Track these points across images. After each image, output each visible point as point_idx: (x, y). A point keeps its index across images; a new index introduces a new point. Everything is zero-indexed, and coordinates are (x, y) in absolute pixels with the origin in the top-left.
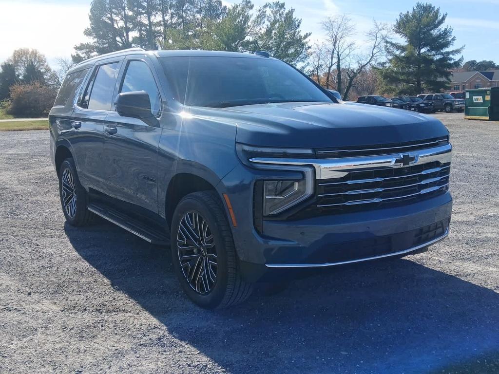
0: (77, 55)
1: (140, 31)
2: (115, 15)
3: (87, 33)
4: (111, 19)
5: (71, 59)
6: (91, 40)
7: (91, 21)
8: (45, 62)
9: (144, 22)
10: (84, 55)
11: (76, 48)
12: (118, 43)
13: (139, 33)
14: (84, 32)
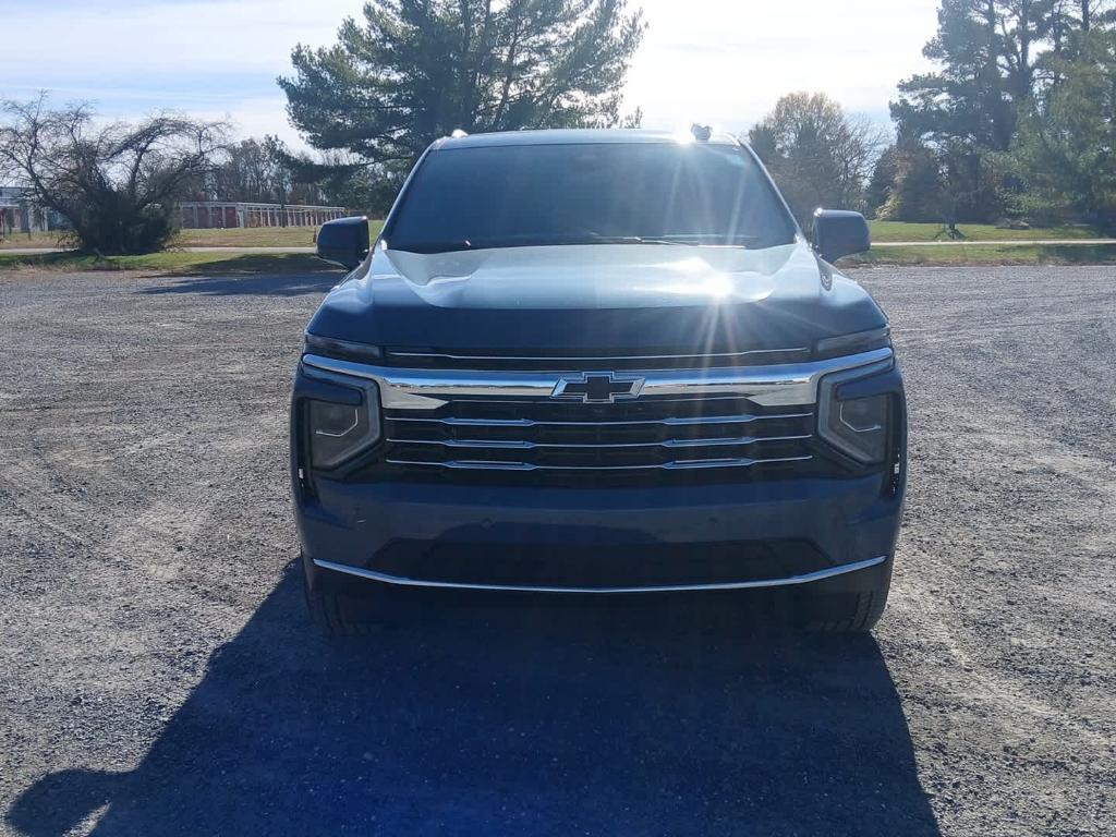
0: (904, 102)
1: (1056, 37)
2: (1000, 6)
3: (931, 51)
4: (990, 15)
5: (889, 111)
6: (937, 68)
7: (940, 22)
8: (840, 120)
9: (1072, 14)
10: (919, 100)
11: (903, 87)
12: (1001, 69)
13: (1054, 43)
14: (924, 50)
